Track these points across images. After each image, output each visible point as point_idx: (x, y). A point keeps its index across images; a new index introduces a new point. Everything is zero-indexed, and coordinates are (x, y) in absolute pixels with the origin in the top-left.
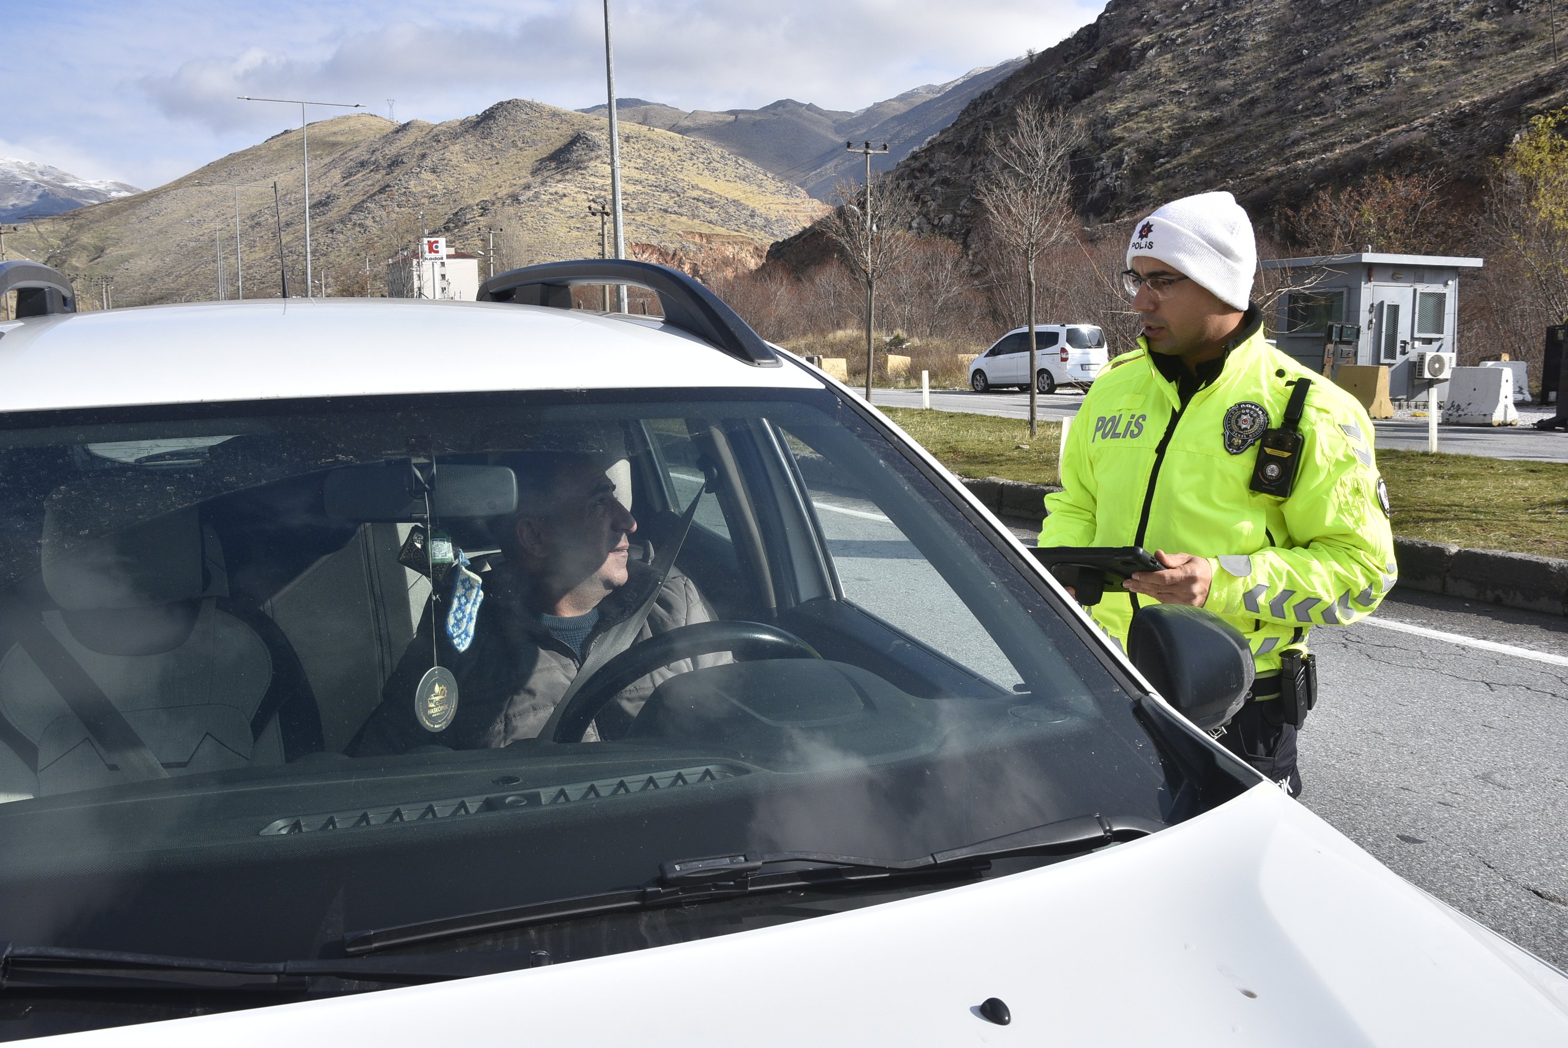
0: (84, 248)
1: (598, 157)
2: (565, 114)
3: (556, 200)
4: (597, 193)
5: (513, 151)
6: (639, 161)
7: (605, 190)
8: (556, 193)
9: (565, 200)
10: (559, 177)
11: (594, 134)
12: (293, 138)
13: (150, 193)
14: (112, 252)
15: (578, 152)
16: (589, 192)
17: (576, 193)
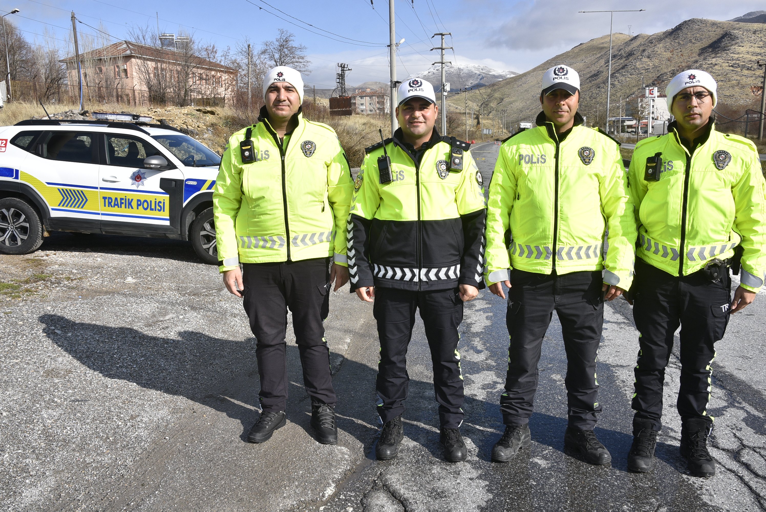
0: (496, 99)
1: (736, 44)
2: (720, 23)
3: (711, 67)
4: (734, 62)
5: (690, 44)
6: (760, 43)
7: (739, 60)
8: (711, 64)
9: (716, 67)
10: (713, 56)
11: (735, 32)
12: (584, 46)
13: (522, 74)
14: (506, 100)
15: (726, 41)
16: (730, 62)
17: (722, 63)
